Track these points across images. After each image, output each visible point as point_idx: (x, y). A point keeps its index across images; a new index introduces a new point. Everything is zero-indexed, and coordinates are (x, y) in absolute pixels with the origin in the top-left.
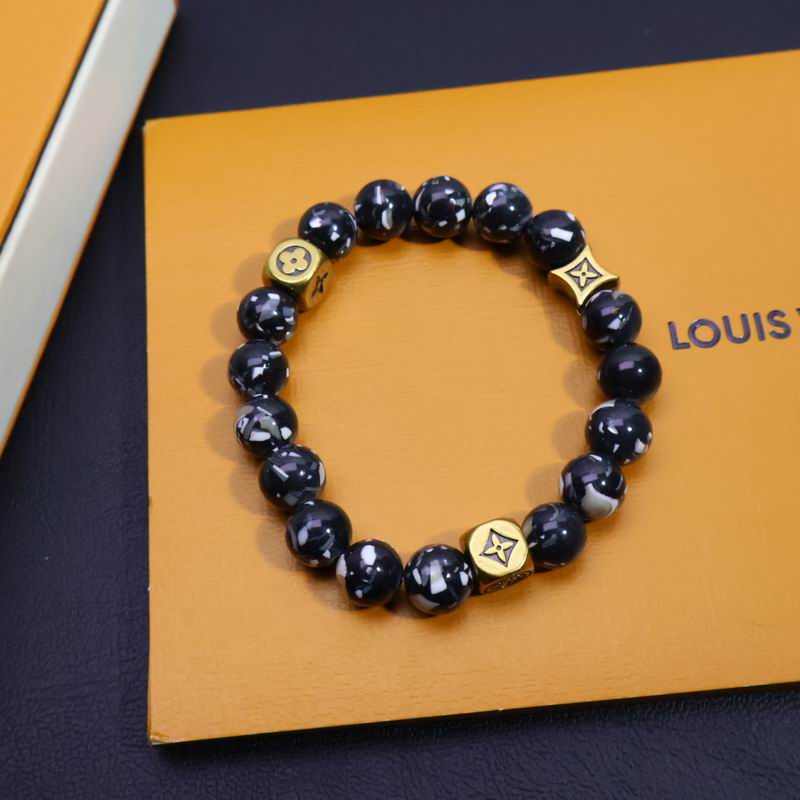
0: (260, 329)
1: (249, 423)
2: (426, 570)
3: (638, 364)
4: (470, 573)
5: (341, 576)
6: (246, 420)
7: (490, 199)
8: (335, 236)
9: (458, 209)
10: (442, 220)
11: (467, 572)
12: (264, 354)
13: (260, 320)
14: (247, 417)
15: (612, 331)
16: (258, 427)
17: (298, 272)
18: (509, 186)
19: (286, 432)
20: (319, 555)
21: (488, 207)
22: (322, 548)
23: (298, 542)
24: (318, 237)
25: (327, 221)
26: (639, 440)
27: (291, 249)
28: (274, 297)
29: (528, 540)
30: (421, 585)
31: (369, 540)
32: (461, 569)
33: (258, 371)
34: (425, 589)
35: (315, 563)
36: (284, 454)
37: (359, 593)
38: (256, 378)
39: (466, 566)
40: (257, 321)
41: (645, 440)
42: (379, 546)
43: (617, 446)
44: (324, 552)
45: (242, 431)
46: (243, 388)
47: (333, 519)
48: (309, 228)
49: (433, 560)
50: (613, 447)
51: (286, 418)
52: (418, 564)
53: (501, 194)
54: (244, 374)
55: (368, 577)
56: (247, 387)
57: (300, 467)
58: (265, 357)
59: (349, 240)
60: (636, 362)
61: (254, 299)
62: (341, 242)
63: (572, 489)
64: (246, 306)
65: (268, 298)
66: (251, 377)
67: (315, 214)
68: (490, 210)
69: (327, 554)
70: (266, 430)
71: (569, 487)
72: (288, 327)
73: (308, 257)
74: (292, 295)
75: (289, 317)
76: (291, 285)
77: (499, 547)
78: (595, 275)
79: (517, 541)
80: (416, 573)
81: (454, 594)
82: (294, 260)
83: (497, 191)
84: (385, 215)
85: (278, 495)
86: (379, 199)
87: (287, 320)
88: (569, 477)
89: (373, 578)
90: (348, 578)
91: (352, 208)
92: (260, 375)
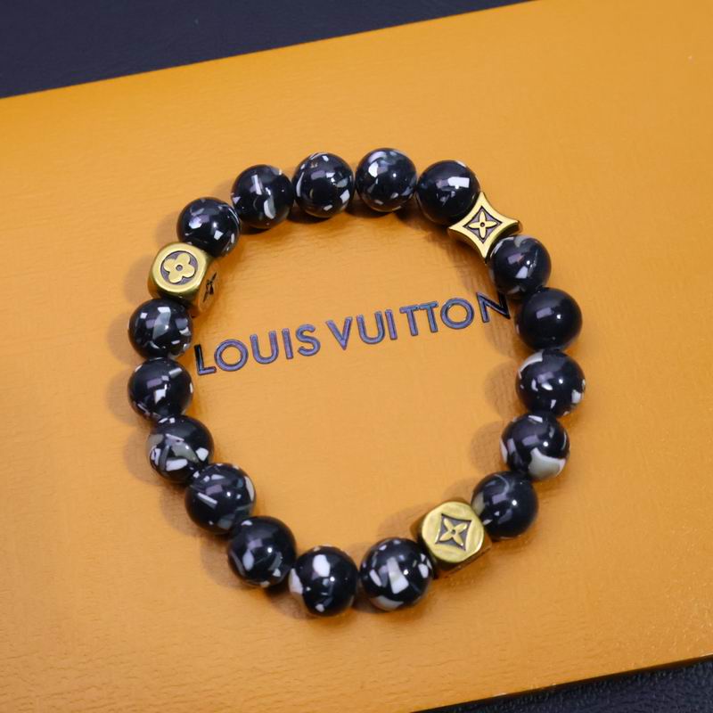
0: (155, 347)
1: (161, 453)
2: (383, 569)
3: (556, 311)
4: (428, 563)
5: (296, 593)
6: (158, 451)
7: (373, 171)
8: (218, 235)
9: (342, 190)
10: (327, 205)
11: (425, 563)
12: (164, 374)
13: (154, 337)
14: (158, 447)
15: (521, 280)
16: (171, 455)
17: (185, 280)
18: (387, 151)
19: (202, 453)
20: (269, 576)
21: (374, 179)
22: (271, 569)
23: (244, 567)
24: (201, 239)
25: (206, 219)
26: (575, 391)
27: (174, 255)
28: (165, 310)
29: (482, 517)
30: (381, 587)
31: (316, 549)
32: (419, 561)
33: (160, 394)
34: (386, 591)
35: (266, 584)
36: (207, 479)
37: (320, 607)
38: (159, 401)
39: (423, 557)
40: (150, 338)
41: (580, 390)
42: (330, 553)
43: (553, 402)
44: (273, 572)
45: (157, 462)
46: (147, 413)
47: (274, 534)
48: (189, 229)
49: (388, 558)
50: (551, 403)
51: (200, 437)
52: (374, 564)
53: (383, 162)
54: (146, 398)
55: (326, 589)
56: (151, 412)
57: (225, 489)
58: (165, 378)
59: (233, 236)
60: (552, 309)
61: (144, 316)
62: (225, 239)
63: (517, 455)
64: (136, 325)
65: (159, 313)
66: (154, 401)
67: (194, 214)
68: (377, 182)
69: (277, 573)
70: (181, 457)
71: (514, 453)
72: (184, 339)
73: (193, 262)
74: (183, 305)
75: (183, 329)
76: (180, 294)
77: (454, 531)
78: (495, 223)
79: (469, 521)
80: (373, 574)
81: (417, 589)
82: (179, 267)
83: (378, 160)
84: (266, 204)
85: (211, 523)
86: (258, 188)
87: (182, 332)
88: (511, 443)
89: (331, 589)
90: (305, 594)
91: (230, 200)
92: (163, 398)
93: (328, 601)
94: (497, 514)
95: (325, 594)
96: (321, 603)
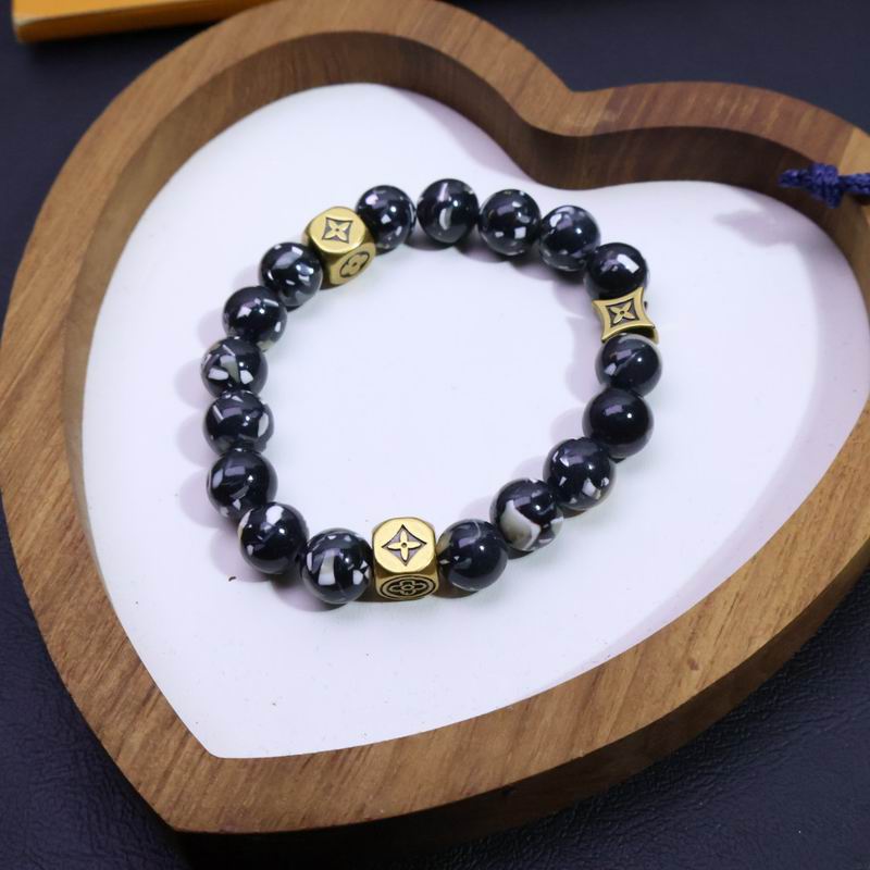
1: (212, 358)
2: (320, 557)
3: (626, 409)
7: (554, 222)
8: (386, 219)
9: (520, 225)
10: (500, 230)
13: (274, 268)
16: (217, 364)
18: (577, 209)
19: (246, 377)
21: (551, 228)
26: (589, 480)
30: (311, 571)
34: (315, 578)
38: (241, 318)
39: (364, 564)
41: (597, 483)
43: (564, 479)
50: (561, 479)
51: (256, 365)
53: (567, 216)
60: (623, 407)
68: (552, 231)
70: (225, 369)
72: (299, 285)
77: (405, 545)
78: (633, 317)
83: (563, 214)
86: (442, 197)
91: (415, 198)
92: (245, 316)
93: (260, 547)
94: (457, 558)
95: (260, 538)
96: (253, 545)
